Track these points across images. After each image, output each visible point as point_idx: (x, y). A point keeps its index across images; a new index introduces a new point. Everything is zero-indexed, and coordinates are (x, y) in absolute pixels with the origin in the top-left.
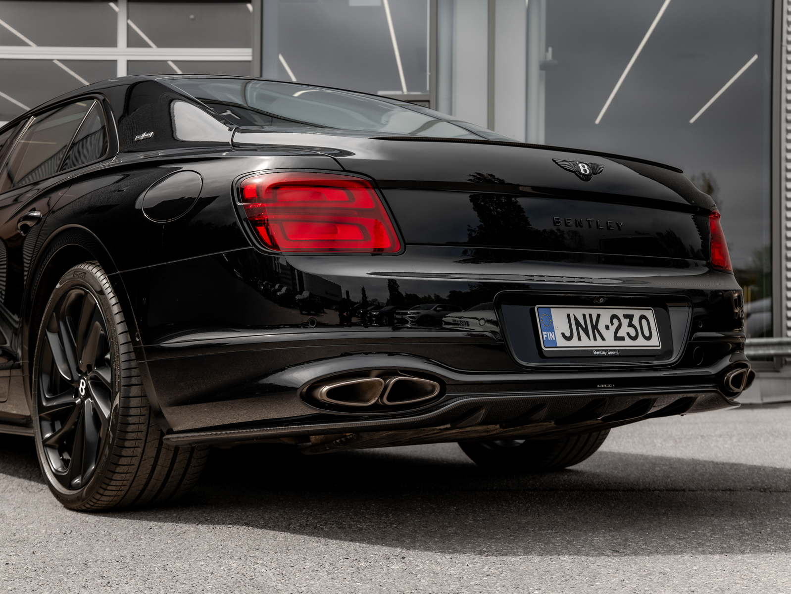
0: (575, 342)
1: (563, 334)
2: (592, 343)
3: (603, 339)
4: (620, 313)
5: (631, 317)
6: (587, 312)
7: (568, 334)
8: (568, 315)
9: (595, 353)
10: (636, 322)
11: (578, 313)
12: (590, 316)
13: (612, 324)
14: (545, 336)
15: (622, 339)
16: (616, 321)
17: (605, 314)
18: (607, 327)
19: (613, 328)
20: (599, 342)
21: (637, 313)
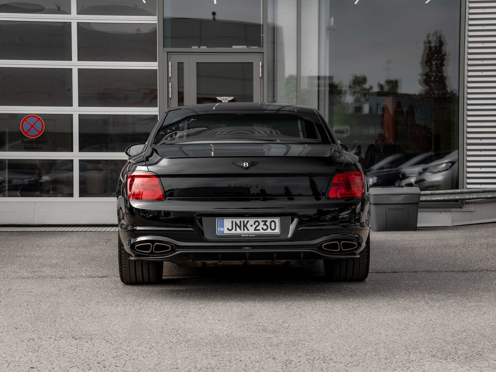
0: (233, 231)
1: (228, 229)
2: (242, 232)
3: (248, 230)
4: (260, 220)
5: (266, 222)
6: (242, 220)
7: (230, 228)
8: (232, 222)
9: (242, 236)
10: (268, 223)
11: (238, 220)
12: (244, 221)
13: (254, 224)
14: (219, 229)
15: (259, 230)
16: (257, 224)
17: (252, 221)
18: (251, 226)
19: (254, 226)
20: (246, 231)
21: (269, 220)
